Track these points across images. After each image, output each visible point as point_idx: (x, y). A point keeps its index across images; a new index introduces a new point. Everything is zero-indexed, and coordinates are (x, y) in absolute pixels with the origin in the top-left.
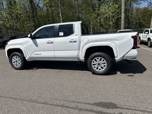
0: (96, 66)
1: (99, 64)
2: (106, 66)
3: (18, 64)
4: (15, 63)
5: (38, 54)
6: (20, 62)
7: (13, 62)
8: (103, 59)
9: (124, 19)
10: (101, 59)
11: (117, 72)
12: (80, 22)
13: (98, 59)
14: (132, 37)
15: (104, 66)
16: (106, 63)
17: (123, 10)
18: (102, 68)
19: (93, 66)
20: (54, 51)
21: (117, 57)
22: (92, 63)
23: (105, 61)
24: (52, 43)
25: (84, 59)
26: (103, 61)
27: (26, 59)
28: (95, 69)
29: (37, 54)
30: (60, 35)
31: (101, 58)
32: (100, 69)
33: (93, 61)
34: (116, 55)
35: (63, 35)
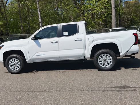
0: (102, 63)
1: (105, 60)
2: (112, 62)
3: (16, 67)
4: (13, 67)
5: (41, 55)
6: (19, 65)
7: (9, 65)
8: (108, 55)
9: (114, 16)
10: (107, 56)
11: (121, 68)
12: (84, 22)
13: (104, 55)
14: (133, 34)
15: (110, 62)
16: (112, 59)
17: (113, 6)
18: (108, 64)
19: (99, 63)
20: (59, 50)
21: (121, 53)
22: (99, 60)
23: (111, 57)
24: (57, 42)
25: (90, 56)
26: (109, 57)
27: (27, 60)
28: (101, 65)
29: (39, 55)
30: (64, 35)
31: (107, 54)
32: (106, 65)
33: (99, 58)
34: (120, 51)
35: (67, 34)
